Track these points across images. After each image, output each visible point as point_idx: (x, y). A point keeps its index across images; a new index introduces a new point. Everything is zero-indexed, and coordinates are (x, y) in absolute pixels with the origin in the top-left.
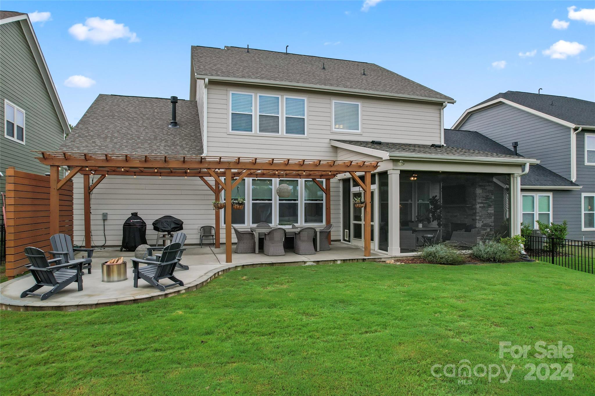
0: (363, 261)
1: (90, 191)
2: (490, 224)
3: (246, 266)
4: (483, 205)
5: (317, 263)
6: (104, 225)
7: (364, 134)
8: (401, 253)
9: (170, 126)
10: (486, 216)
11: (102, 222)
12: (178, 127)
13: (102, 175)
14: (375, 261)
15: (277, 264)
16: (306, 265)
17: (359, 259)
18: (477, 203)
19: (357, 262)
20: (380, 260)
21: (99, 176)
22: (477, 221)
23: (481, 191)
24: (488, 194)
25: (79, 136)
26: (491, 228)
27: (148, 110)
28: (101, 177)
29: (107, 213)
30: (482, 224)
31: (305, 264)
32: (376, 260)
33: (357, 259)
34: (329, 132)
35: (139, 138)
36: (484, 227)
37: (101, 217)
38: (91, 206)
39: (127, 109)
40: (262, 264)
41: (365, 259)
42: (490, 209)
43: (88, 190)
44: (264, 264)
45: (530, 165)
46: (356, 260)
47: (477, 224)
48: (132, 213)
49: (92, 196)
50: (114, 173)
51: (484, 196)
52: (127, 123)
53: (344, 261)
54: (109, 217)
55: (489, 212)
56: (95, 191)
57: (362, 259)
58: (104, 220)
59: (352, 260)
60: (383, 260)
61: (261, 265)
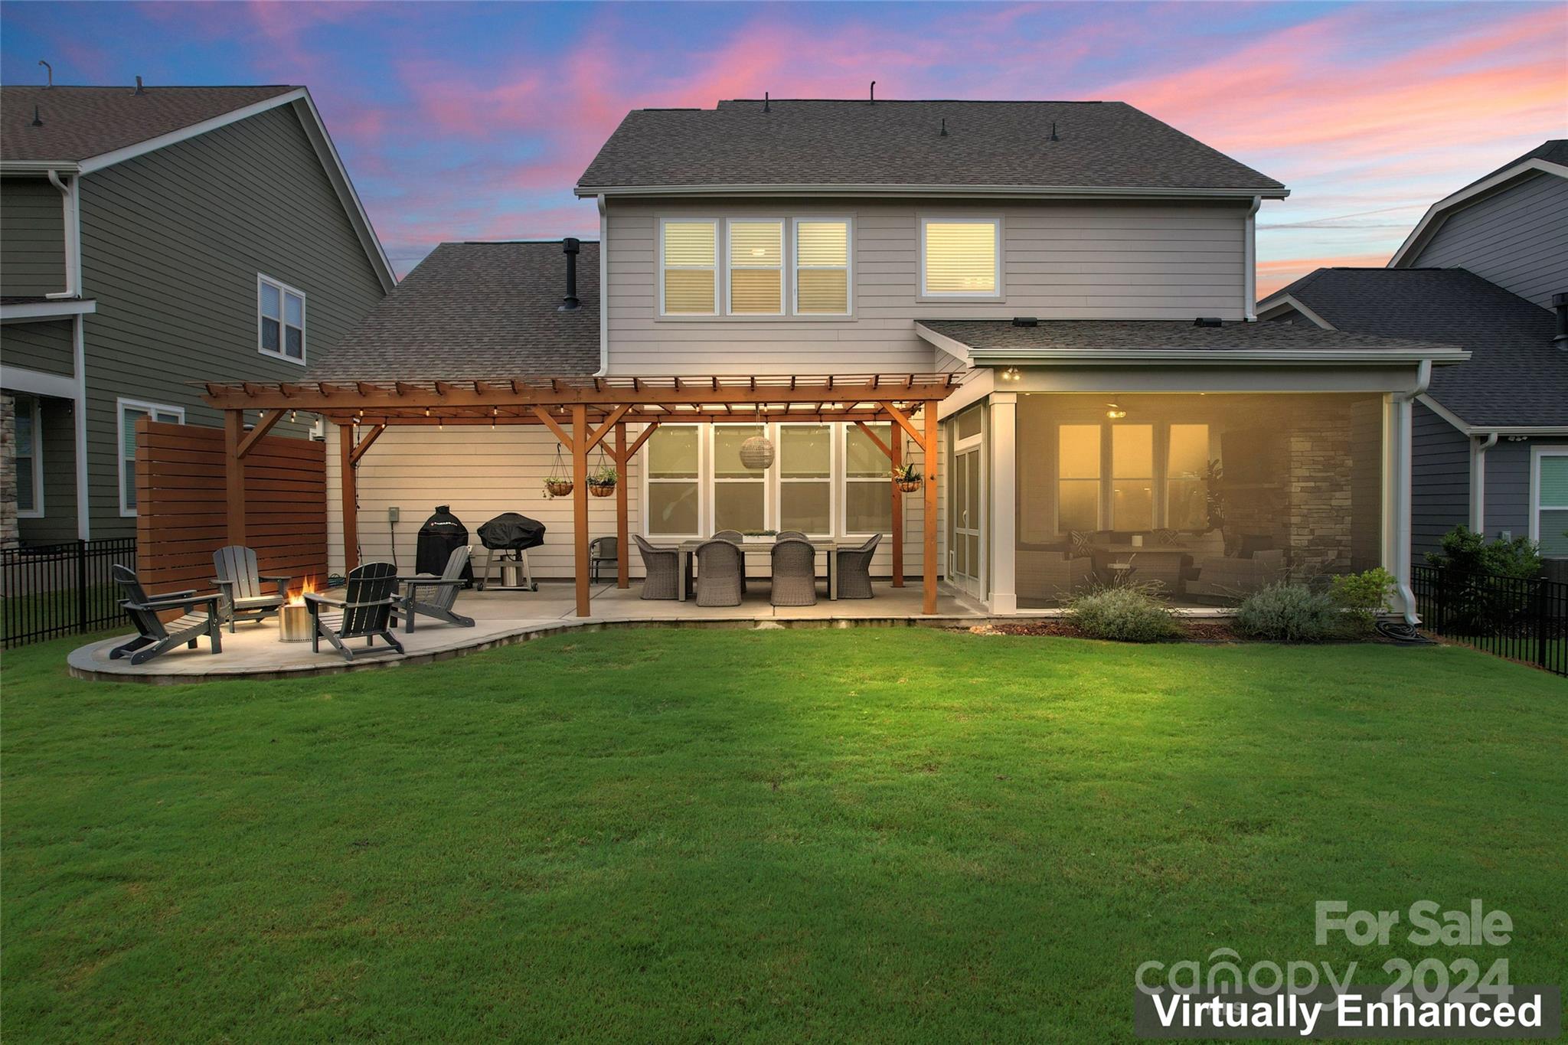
0: (909, 625)
1: (352, 460)
2: (1338, 538)
3: (611, 626)
4: (1312, 484)
5: (786, 624)
6: (393, 533)
7: (1010, 302)
8: (1018, 607)
9: (561, 308)
10: (1324, 515)
11: (387, 528)
12: (579, 308)
13: (376, 426)
14: (942, 627)
15: (687, 624)
16: (758, 628)
17: (897, 619)
18: (1293, 479)
19: (892, 626)
20: (955, 624)
21: (370, 428)
22: (1294, 530)
23: (1307, 446)
24: (1333, 453)
25: (359, 343)
26: (1340, 548)
27: (529, 274)
28: (373, 430)
29: (398, 508)
30: (1311, 537)
31: (755, 626)
32: (944, 623)
33: (893, 620)
34: (911, 302)
35: (479, 340)
36: (1319, 545)
37: (385, 517)
38: (359, 492)
39: (483, 274)
40: (652, 622)
41: (914, 620)
42: (1338, 494)
43: (351, 460)
44: (656, 622)
45: (1433, 366)
46: (889, 621)
47: (1293, 537)
48: (436, 508)
49: (360, 471)
50: (399, 420)
51: (1316, 458)
52: (469, 308)
53: (857, 622)
54: (403, 517)
55: (1334, 503)
56: (364, 460)
57: (905, 620)
58: (392, 523)
59: (879, 620)
60: (964, 624)
61: (649, 624)
